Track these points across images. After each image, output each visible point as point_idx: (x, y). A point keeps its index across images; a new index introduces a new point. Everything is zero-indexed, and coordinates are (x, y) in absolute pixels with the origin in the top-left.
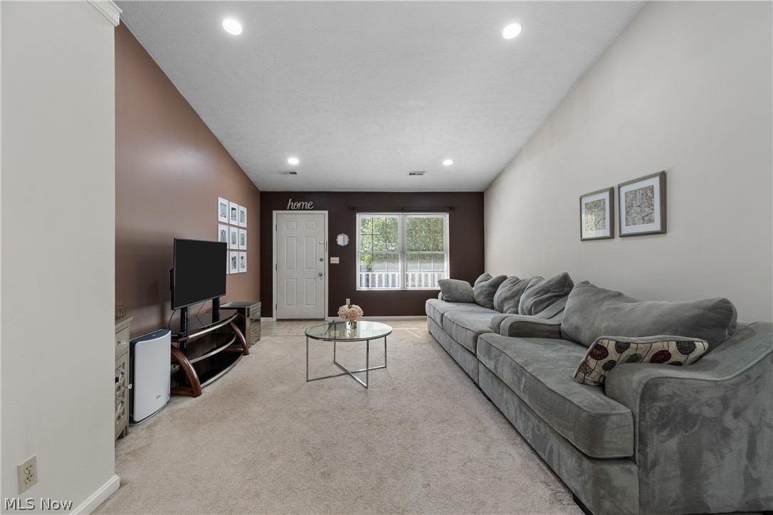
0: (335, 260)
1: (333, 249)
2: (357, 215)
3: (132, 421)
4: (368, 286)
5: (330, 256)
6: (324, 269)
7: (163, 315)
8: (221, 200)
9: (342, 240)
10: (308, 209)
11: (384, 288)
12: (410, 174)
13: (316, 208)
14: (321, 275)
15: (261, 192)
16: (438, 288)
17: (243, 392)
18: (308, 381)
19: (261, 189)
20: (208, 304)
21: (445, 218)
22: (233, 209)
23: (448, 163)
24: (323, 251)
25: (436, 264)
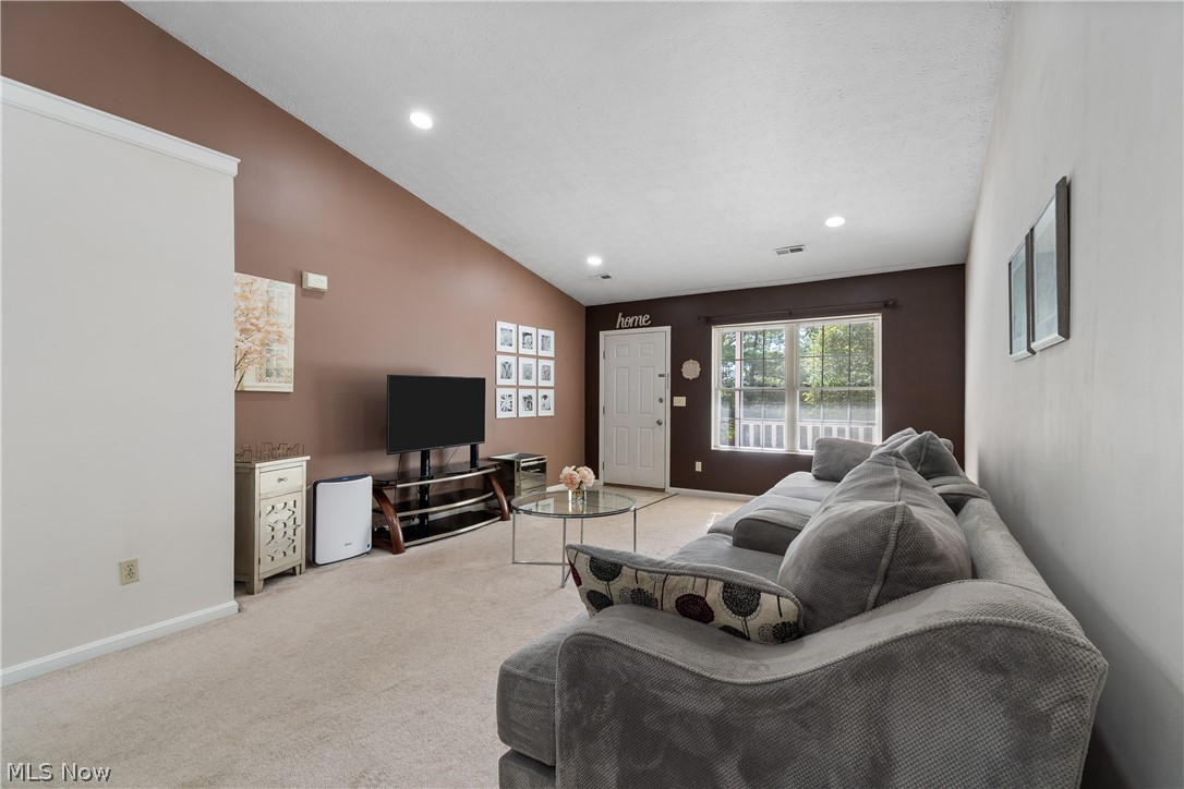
0: (681, 401)
1: (678, 384)
2: (713, 330)
3: (311, 562)
4: (732, 443)
5: (674, 394)
6: (665, 415)
7: (403, 461)
8: (500, 325)
9: (691, 370)
10: (644, 326)
11: (752, 449)
12: (779, 253)
13: (654, 323)
14: (660, 424)
15: (587, 307)
16: (810, 452)
17: (436, 561)
18: (514, 563)
19: (586, 302)
20: (467, 448)
21: (875, 322)
22: (525, 334)
23: (835, 222)
24: (663, 387)
25: (855, 409)
